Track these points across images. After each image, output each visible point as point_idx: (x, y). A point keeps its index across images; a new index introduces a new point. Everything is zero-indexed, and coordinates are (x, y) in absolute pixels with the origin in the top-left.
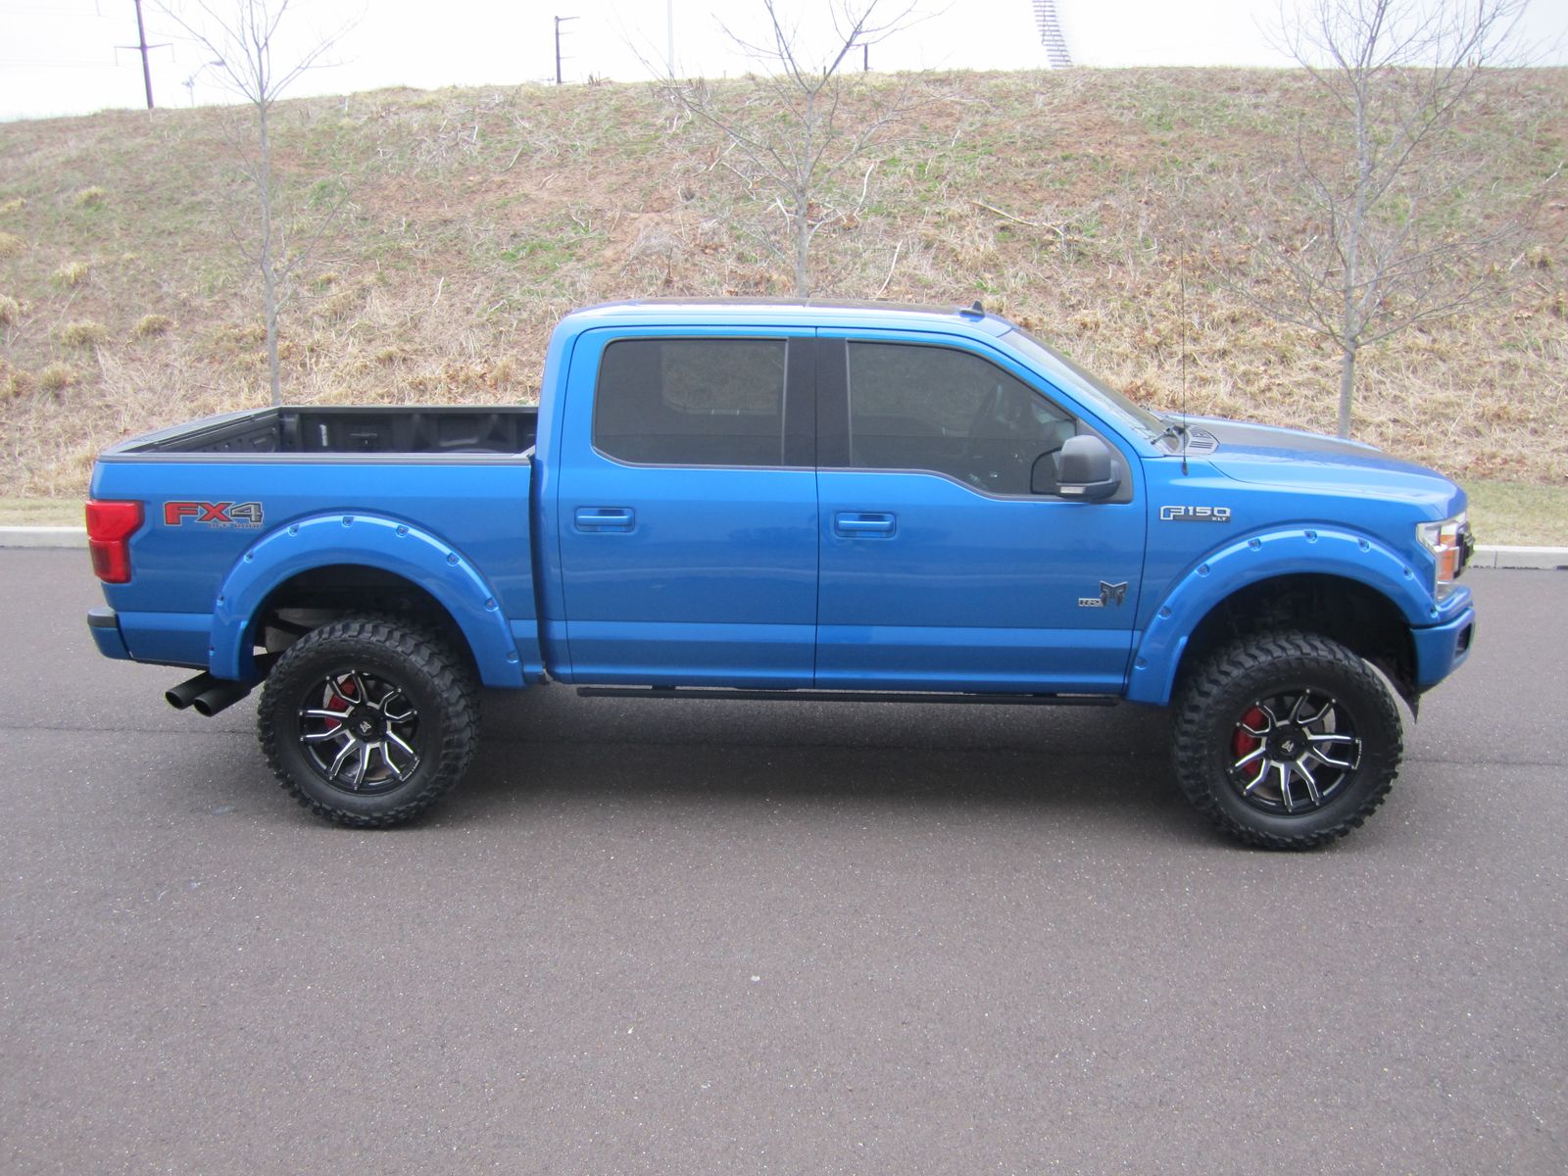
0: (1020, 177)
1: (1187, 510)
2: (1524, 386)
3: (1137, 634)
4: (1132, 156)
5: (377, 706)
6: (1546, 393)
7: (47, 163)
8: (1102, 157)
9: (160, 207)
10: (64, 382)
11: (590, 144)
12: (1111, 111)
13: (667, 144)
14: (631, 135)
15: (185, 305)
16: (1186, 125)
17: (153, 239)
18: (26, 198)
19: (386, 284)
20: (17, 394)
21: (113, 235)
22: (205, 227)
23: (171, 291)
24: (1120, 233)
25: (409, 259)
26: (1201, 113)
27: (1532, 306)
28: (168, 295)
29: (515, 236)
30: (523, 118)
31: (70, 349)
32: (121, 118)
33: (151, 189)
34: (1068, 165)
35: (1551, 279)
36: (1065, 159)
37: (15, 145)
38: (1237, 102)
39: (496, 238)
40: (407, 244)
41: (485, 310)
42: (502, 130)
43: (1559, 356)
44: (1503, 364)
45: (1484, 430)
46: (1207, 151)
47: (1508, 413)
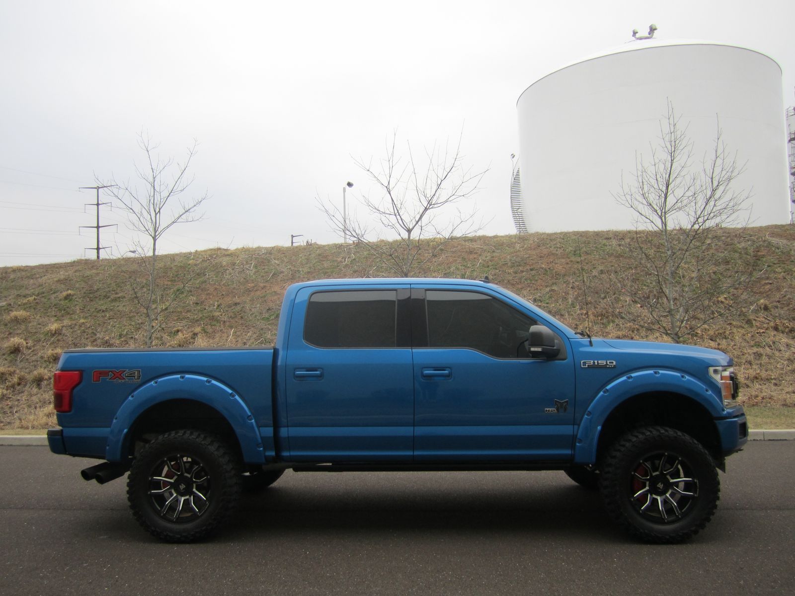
0: (511, 278)
1: (594, 363)
2: (767, 363)
3: (576, 427)
4: (563, 268)
5: (189, 476)
6: (778, 366)
7: (49, 281)
8: (549, 269)
9: (100, 299)
10: (43, 378)
11: (306, 270)
12: (551, 249)
13: (343, 269)
14: (325, 265)
15: (107, 342)
16: (588, 254)
17: (95, 314)
18: (37, 296)
19: (205, 332)
20: (19, 384)
21: (76, 312)
22: (120, 308)
23: (101, 337)
24: (560, 301)
25: (218, 321)
26: (594, 249)
27: (764, 327)
28: (99, 338)
29: (269, 309)
30: (275, 259)
31: (48, 363)
32: (86, 263)
33: (97, 292)
34: (533, 272)
35: (771, 314)
36: (531, 270)
37: (35, 274)
38: (610, 243)
39: (260, 311)
40: (217, 314)
41: (253, 343)
42: (265, 264)
43: (781, 349)
44: (754, 353)
45: (750, 384)
46: (599, 264)
47: (761, 376)
